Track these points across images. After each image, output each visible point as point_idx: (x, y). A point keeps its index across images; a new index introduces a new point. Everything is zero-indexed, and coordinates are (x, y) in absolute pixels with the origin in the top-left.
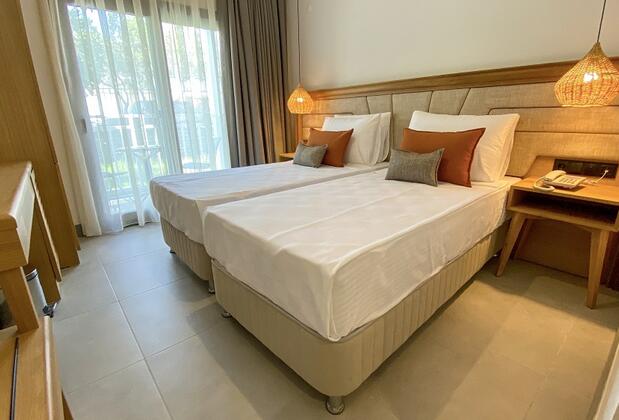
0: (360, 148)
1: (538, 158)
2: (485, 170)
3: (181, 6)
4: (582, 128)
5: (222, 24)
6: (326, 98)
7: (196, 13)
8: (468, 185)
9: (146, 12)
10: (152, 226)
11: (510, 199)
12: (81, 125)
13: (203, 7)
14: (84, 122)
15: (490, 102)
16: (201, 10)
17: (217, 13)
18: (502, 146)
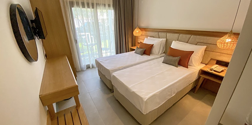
0: (155, 50)
1: (211, 59)
2: (193, 63)
3: (103, 4)
4: (226, 53)
5: (115, 8)
6: (146, 31)
7: (107, 6)
8: (187, 68)
9: (93, 8)
10: (94, 69)
11: (200, 73)
12: (76, 42)
13: (109, 4)
14: (76, 40)
15: (197, 40)
16: (108, 5)
17: (113, 5)
18: (199, 56)
